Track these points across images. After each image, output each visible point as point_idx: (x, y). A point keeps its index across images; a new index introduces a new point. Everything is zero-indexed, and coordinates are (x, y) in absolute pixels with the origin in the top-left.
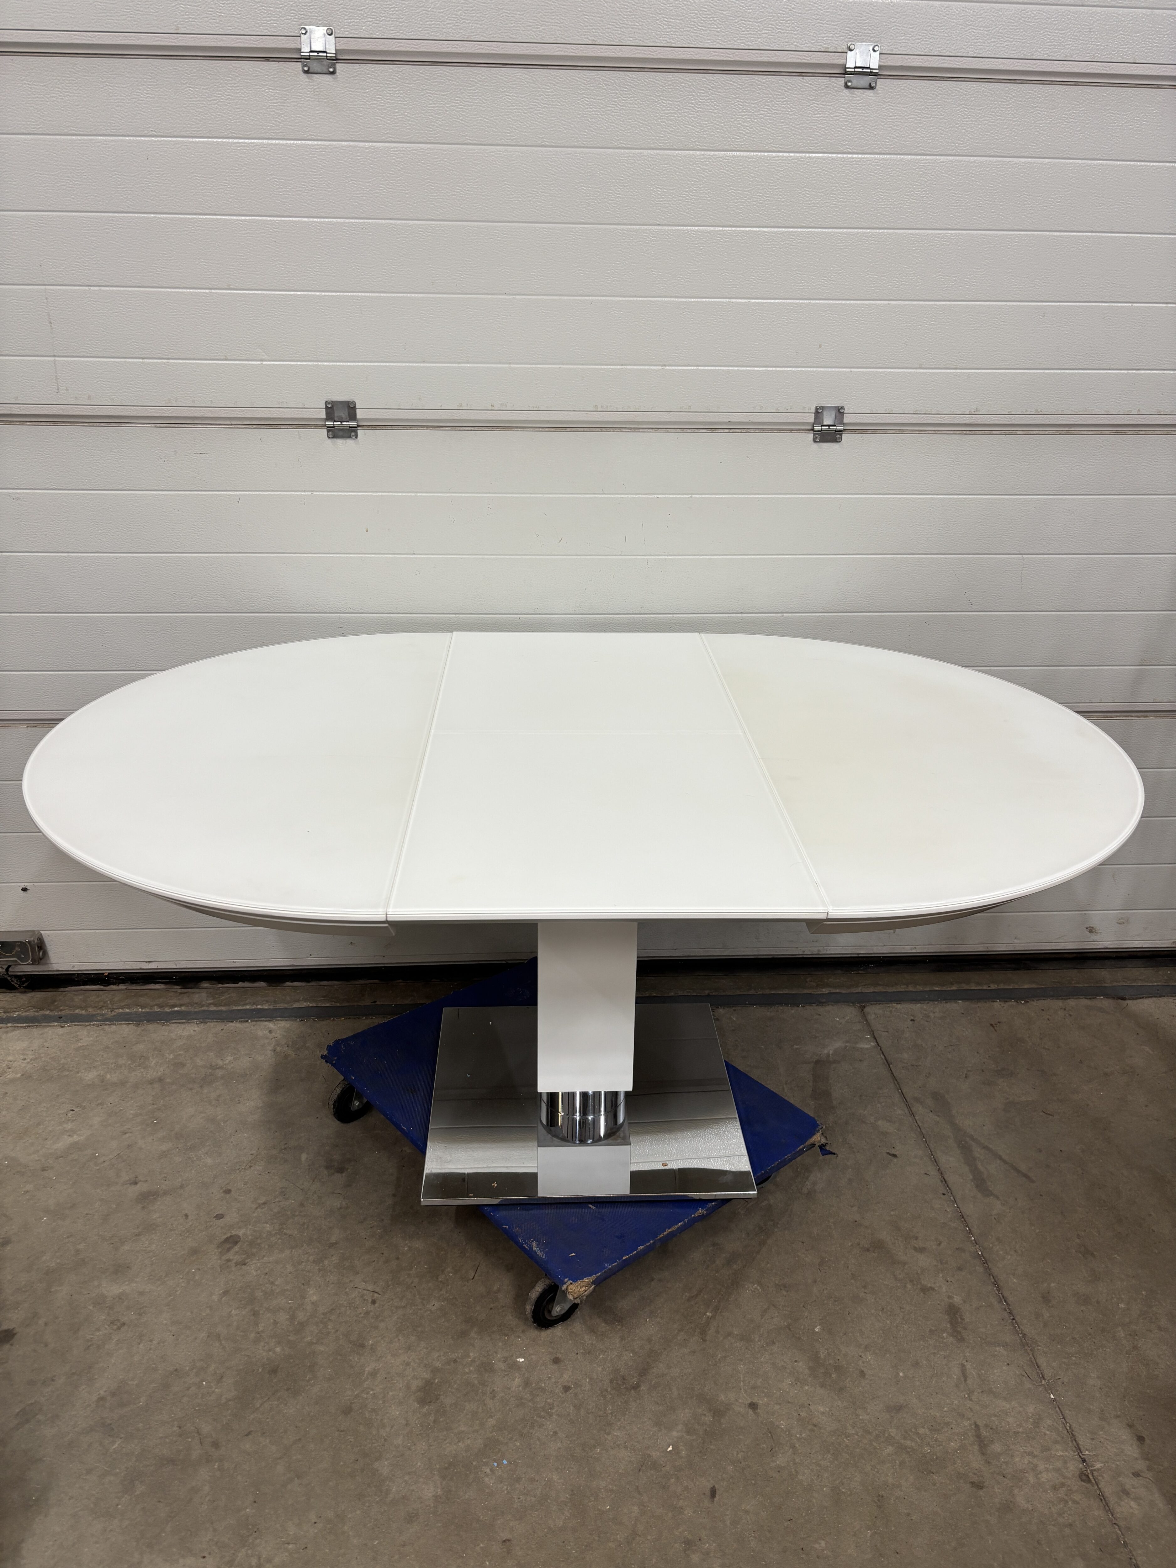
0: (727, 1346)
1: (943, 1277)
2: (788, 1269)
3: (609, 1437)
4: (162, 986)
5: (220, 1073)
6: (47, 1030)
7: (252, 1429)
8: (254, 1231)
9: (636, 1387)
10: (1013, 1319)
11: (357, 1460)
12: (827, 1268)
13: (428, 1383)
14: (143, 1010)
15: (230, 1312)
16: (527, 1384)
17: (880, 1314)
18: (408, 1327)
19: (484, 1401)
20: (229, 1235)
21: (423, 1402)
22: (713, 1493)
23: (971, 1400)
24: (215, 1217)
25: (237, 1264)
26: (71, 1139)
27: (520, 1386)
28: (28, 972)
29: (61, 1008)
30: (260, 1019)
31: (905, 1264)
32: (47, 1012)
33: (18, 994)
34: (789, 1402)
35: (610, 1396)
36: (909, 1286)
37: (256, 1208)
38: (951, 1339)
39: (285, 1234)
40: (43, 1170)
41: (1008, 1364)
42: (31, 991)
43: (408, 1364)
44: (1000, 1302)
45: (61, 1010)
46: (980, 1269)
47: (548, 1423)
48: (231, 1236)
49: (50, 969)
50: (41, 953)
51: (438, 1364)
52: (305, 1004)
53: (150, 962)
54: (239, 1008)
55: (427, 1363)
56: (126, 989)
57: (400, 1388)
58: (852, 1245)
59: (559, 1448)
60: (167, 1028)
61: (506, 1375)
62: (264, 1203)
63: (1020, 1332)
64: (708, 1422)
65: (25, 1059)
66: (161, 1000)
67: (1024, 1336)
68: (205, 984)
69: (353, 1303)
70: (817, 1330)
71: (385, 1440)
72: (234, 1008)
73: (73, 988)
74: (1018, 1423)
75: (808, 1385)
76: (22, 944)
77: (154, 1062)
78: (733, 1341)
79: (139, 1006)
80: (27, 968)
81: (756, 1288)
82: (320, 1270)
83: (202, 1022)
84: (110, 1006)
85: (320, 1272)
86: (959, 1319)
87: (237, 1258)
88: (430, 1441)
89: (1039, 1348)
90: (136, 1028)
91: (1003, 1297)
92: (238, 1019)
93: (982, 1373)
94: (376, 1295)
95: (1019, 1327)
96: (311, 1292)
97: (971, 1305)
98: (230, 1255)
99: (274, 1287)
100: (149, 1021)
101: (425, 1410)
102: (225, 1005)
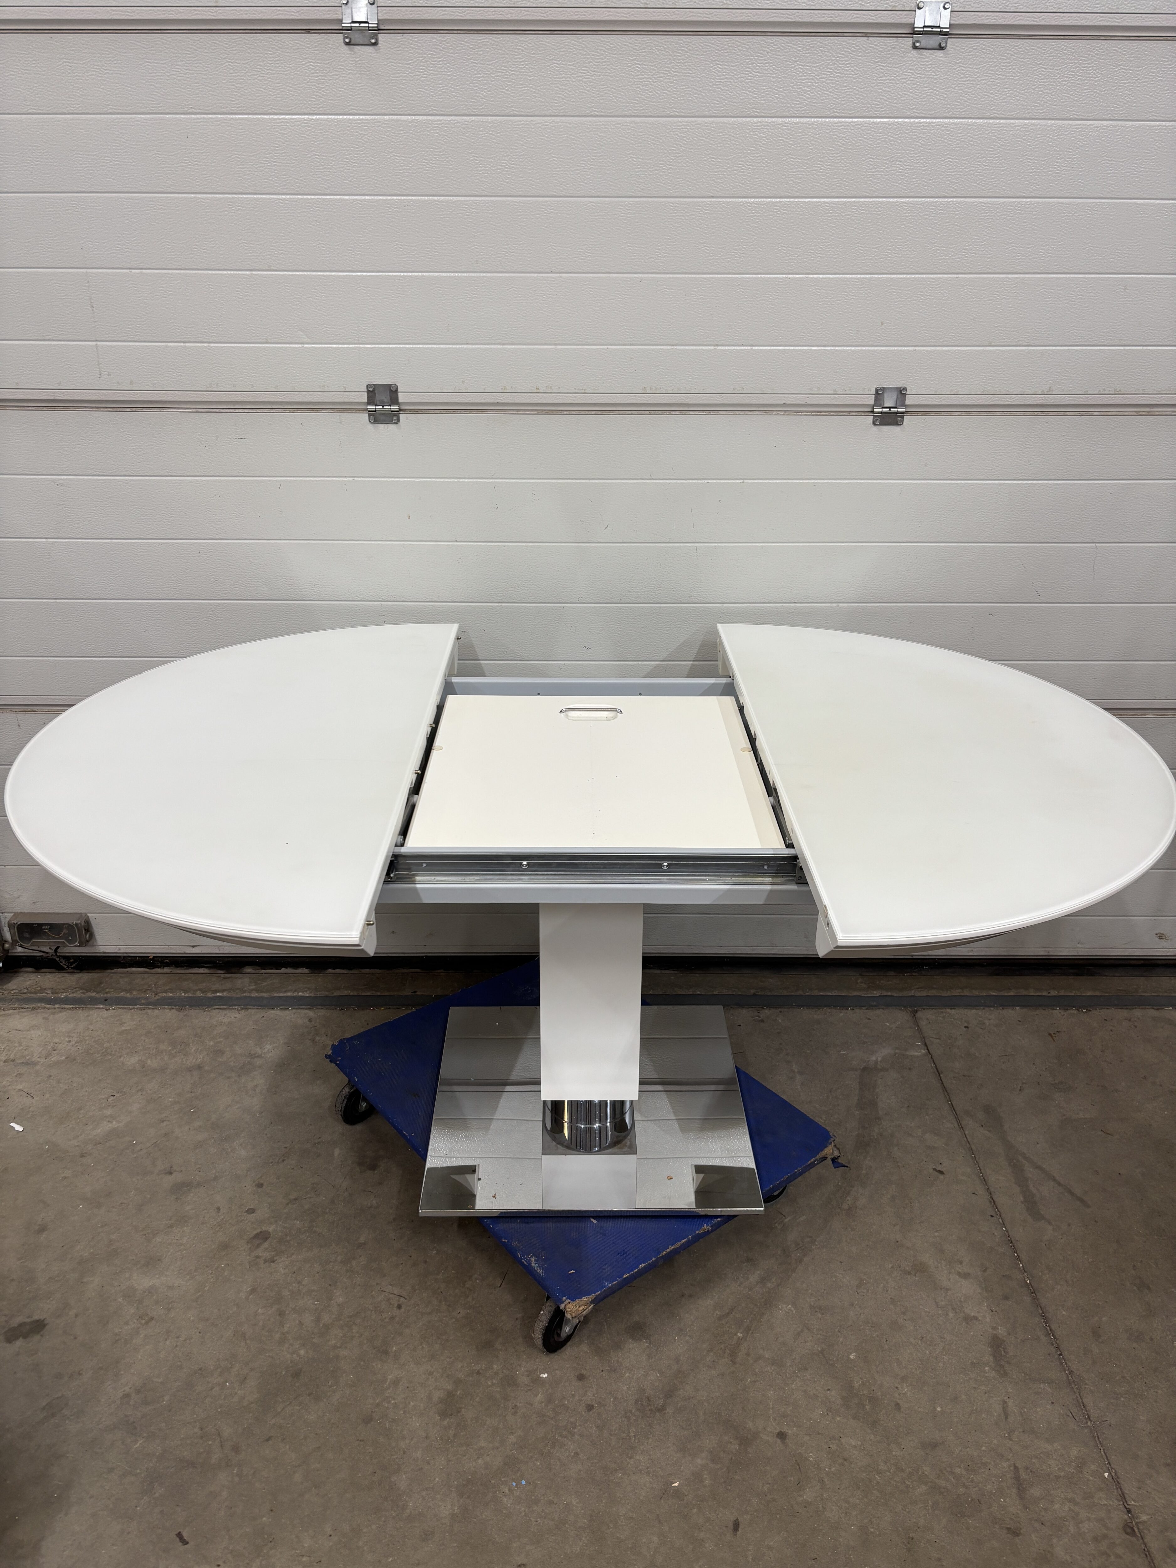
0: (757, 1370)
1: (987, 1306)
2: (825, 1290)
3: (632, 1462)
4: (206, 971)
5: (258, 1062)
6: (92, 1012)
7: (273, 1435)
8: (284, 1227)
9: (661, 1409)
10: (1060, 1355)
11: (375, 1473)
12: (865, 1291)
13: (450, 1395)
14: (186, 995)
15: (257, 1311)
16: (550, 1400)
17: (919, 1343)
18: (432, 1335)
19: (505, 1416)
20: (259, 1231)
21: (443, 1414)
22: (736, 1526)
23: (1011, 1440)
24: (246, 1211)
25: (265, 1261)
26: (110, 1125)
27: (542, 1402)
28: (76, 953)
29: (107, 990)
30: (301, 1007)
31: (948, 1290)
32: (94, 994)
33: (66, 975)
34: (819, 1434)
35: (634, 1418)
36: (951, 1315)
37: (288, 1204)
38: (993, 1374)
39: (315, 1232)
40: (82, 1156)
41: (1053, 1403)
42: (79, 971)
43: (431, 1373)
44: (1047, 1335)
45: (107, 993)
46: (1028, 1299)
47: (570, 1443)
48: (261, 1232)
49: (97, 951)
50: (88, 936)
51: (461, 1376)
52: (346, 992)
53: (193, 946)
54: (281, 995)
55: (450, 1373)
56: (171, 973)
57: (422, 1398)
58: (892, 1267)
59: (580, 1471)
60: (208, 1013)
61: (529, 1390)
62: (296, 1199)
63: (1067, 1368)
64: (734, 1450)
65: (70, 1042)
66: (204, 985)
67: (1071, 1372)
68: (248, 970)
69: (378, 1307)
70: (852, 1357)
71: (404, 1453)
72: (275, 995)
73: (120, 970)
74: (1060, 1466)
75: (840, 1416)
76: (70, 926)
77: (194, 1049)
78: (764, 1364)
79: (182, 990)
80: (74, 950)
81: (790, 1309)
82: (347, 1271)
83: (243, 1009)
84: (154, 989)
85: (347, 1272)
86: (1003, 1352)
87: (267, 1255)
88: (449, 1457)
89: (1087, 1386)
90: (178, 1013)
91: (1051, 1330)
92: (278, 1006)
93: (1024, 1412)
94: (402, 1299)
95: (1066, 1364)
96: (338, 1294)
97: (1016, 1338)
98: (259, 1252)
99: (301, 1287)
100: (191, 1006)
101: (445, 1423)
102: (267, 991)
